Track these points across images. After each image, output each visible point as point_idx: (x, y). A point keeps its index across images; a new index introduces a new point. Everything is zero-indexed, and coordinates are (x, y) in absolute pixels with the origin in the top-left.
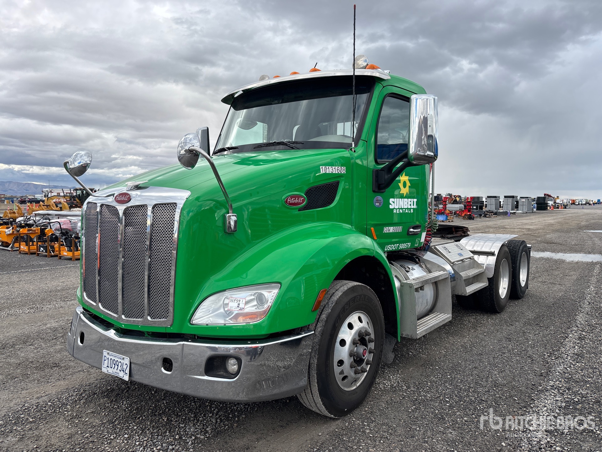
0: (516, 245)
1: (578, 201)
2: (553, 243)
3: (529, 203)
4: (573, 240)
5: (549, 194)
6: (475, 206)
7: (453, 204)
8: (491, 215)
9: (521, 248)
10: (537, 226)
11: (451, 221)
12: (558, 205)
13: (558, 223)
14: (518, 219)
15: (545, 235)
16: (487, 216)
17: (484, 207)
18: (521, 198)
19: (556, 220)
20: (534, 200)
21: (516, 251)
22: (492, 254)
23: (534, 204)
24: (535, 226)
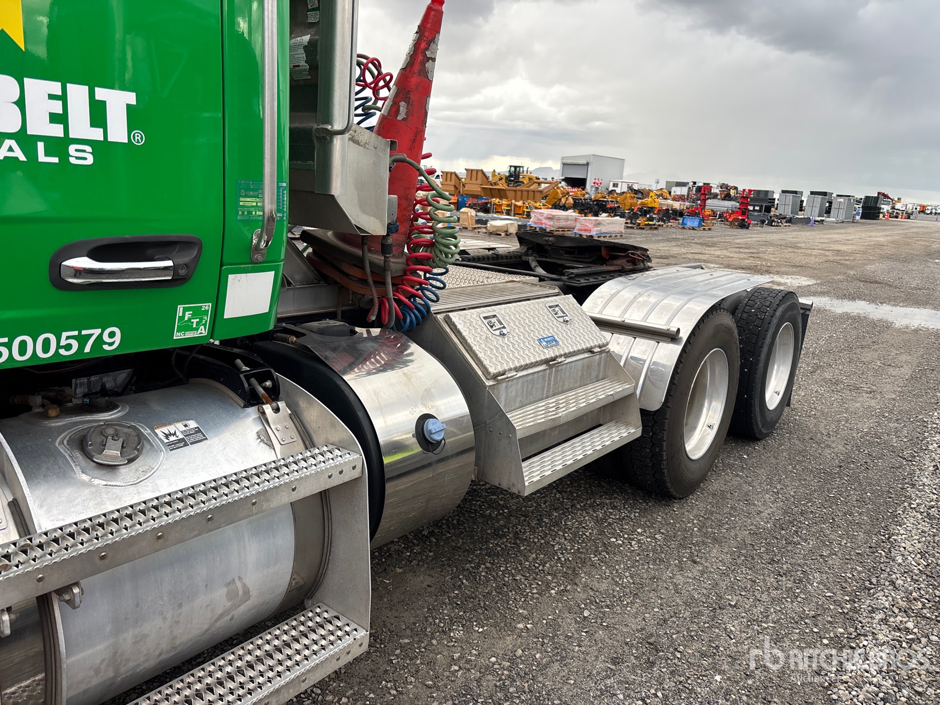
0: (767, 304)
1: (930, 208)
2: (876, 282)
3: (850, 205)
4: (914, 278)
5: (886, 193)
6: (757, 206)
7: (724, 200)
8: (781, 222)
9: (778, 314)
10: (855, 247)
11: (707, 228)
12: (897, 213)
13: (892, 242)
14: (826, 232)
15: (865, 264)
16: (773, 224)
17: (773, 209)
18: (838, 196)
19: (889, 238)
20: (858, 202)
21: (763, 320)
22: (672, 337)
23: (859, 208)
24: (851, 247)
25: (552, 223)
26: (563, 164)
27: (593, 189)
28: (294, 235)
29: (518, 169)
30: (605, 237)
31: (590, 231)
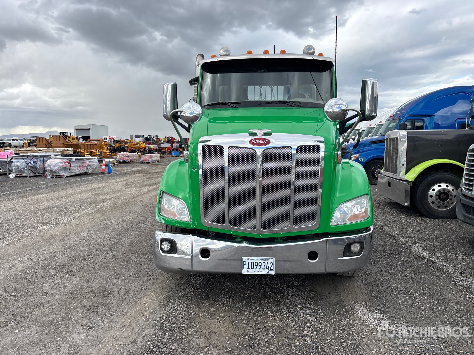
25: (128, 158)
26: (76, 129)
27: (109, 142)
28: (36, 174)
29: (65, 134)
30: (154, 162)
31: (148, 160)
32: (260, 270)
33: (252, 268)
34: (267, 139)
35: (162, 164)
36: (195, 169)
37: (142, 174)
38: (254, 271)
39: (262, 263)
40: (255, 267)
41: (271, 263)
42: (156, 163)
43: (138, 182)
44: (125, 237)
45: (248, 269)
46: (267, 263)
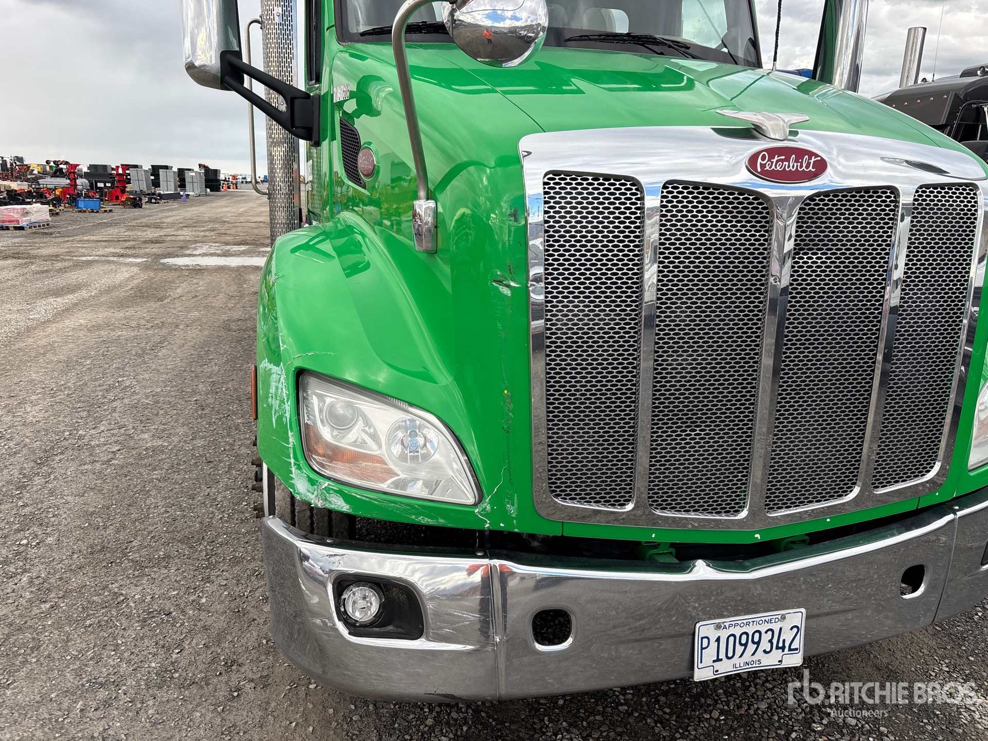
16: (153, 201)
30: (35, 227)
31: (18, 221)
32: (755, 658)
33: (730, 655)
34: (817, 156)
35: (59, 233)
36: (512, 284)
37: (14, 261)
38: (734, 666)
39: (763, 632)
40: (740, 649)
41: (792, 629)
42: (41, 230)
43: (14, 286)
44: (52, 493)
45: (714, 661)
46: (781, 629)
